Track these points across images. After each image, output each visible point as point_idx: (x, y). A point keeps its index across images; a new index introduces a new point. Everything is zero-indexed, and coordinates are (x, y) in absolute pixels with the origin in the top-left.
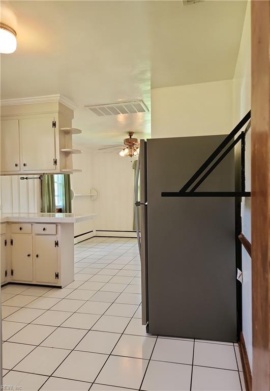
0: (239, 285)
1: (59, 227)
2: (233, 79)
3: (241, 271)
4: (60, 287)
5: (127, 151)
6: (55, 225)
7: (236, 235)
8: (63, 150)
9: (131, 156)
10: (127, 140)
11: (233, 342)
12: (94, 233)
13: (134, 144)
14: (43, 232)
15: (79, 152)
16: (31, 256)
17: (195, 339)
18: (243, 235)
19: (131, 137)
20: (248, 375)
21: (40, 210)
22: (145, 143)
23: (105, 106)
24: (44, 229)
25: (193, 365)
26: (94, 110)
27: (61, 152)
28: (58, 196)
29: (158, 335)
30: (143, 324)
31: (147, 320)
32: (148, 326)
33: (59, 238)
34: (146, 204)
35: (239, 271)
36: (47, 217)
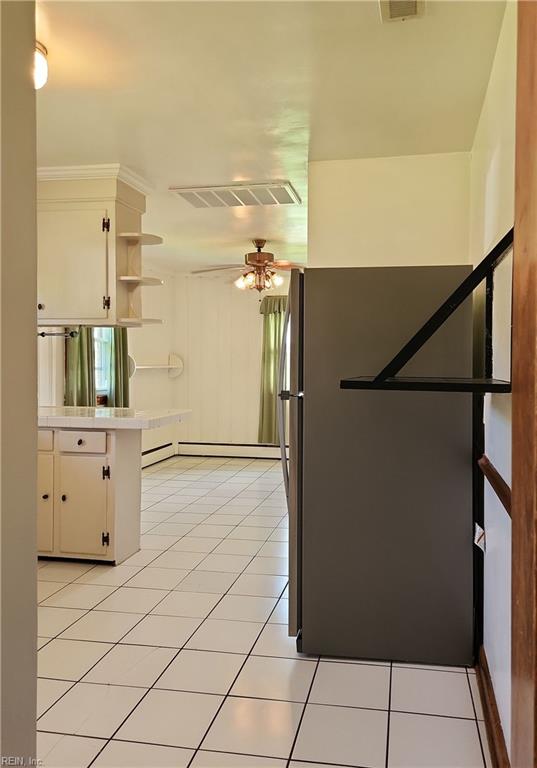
0: (478, 555)
1: (113, 438)
2: (470, 150)
3: (483, 527)
4: (112, 564)
5: (251, 278)
6: (104, 434)
7: (473, 458)
8: (123, 278)
9: (260, 288)
10: (251, 256)
11: (466, 667)
12: (175, 449)
13: (266, 265)
14: (78, 448)
15: (155, 282)
16: (50, 499)
17: (392, 662)
18: (487, 460)
19: (259, 250)
20: (494, 726)
21: (62, 400)
22: (302, 275)
23: (212, 190)
24: (80, 442)
25: (389, 711)
26: (189, 197)
27: (120, 282)
28: (101, 369)
29: (320, 656)
30: (290, 635)
31: (300, 626)
32: (299, 638)
33: (111, 460)
34: (301, 394)
35: (478, 528)
36: (77, 417)
